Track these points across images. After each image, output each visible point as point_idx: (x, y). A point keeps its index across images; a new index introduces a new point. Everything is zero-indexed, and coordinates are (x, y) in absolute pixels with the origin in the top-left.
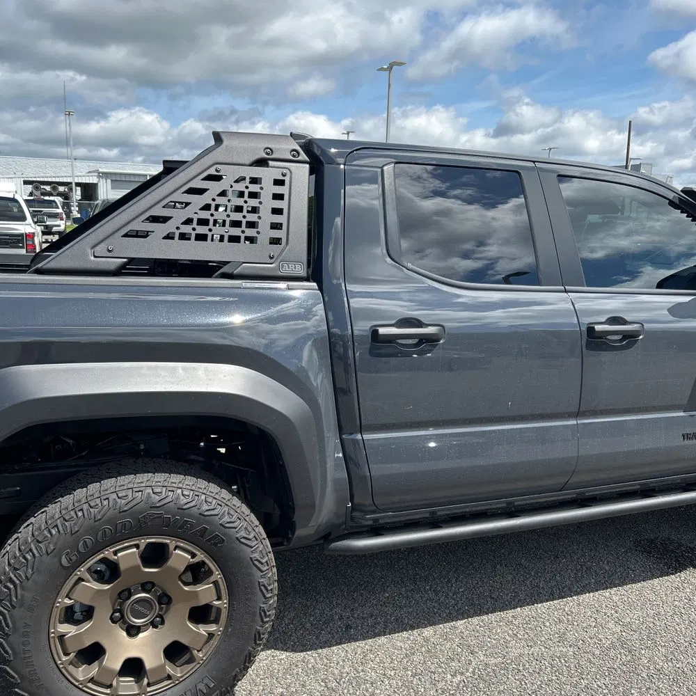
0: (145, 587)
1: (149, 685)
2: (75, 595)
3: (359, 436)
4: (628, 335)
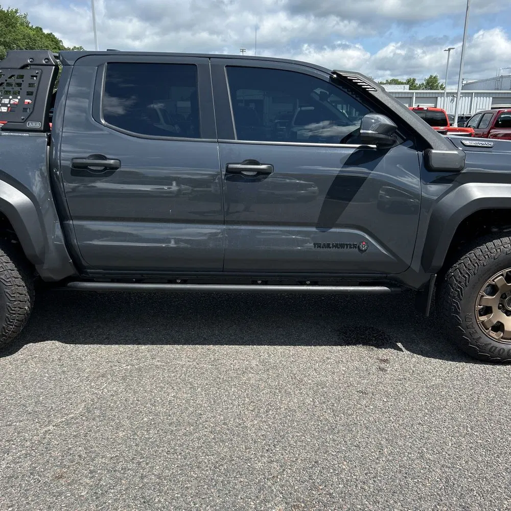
3: (71, 222)
4: (260, 172)
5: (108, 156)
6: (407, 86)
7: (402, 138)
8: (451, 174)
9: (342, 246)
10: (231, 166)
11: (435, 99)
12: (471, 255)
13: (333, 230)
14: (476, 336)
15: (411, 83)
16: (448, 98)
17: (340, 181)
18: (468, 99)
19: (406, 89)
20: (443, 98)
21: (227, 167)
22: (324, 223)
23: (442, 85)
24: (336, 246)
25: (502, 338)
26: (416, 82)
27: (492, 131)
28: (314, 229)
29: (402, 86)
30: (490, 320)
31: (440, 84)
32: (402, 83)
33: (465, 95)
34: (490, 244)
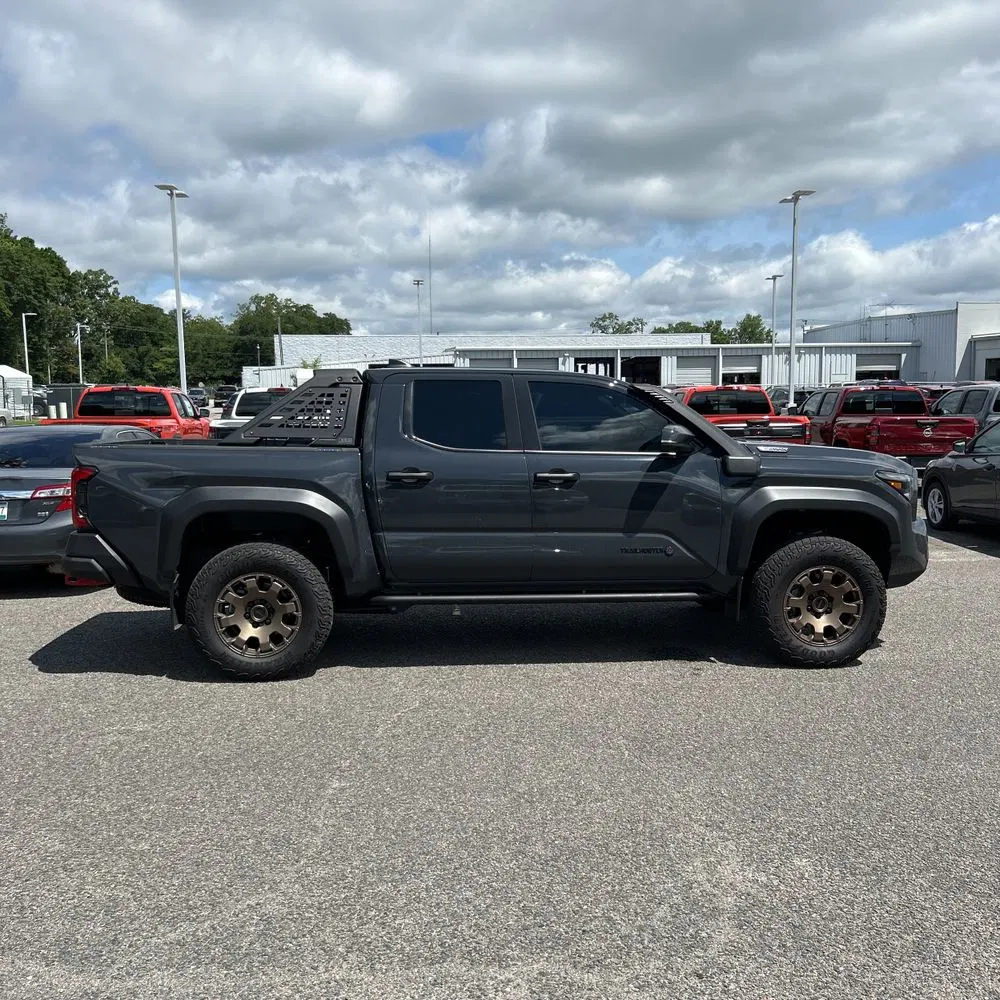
0: (263, 602)
1: (261, 652)
2: (226, 598)
3: (381, 534)
4: (567, 480)
5: (420, 469)
6: (707, 336)
7: (700, 445)
8: (747, 478)
9: (649, 551)
10: (539, 475)
11: (757, 360)
12: (775, 556)
13: (639, 535)
14: (787, 639)
15: (713, 329)
16: (781, 356)
17: (643, 487)
18: (814, 359)
19: (704, 341)
20: (770, 356)
21: (535, 476)
22: (630, 528)
23: (769, 332)
24: (643, 551)
25: (813, 640)
26: (723, 327)
27: (840, 419)
28: (621, 535)
29: (699, 336)
30: (799, 623)
31: (766, 330)
32: (697, 330)
33: (810, 350)
34: (792, 545)
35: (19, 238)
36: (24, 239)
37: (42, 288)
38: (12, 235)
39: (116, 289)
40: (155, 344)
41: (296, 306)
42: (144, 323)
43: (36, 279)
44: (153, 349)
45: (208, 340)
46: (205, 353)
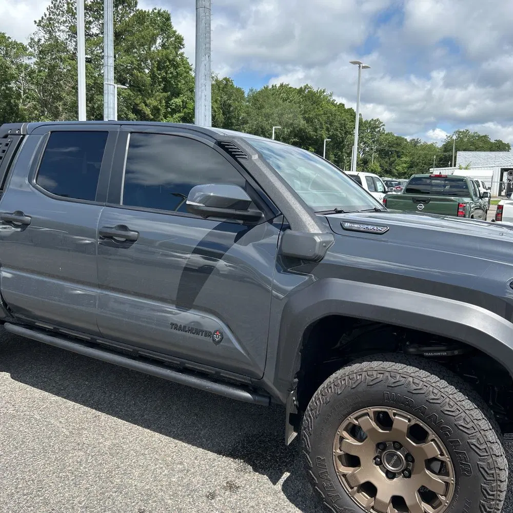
4: (128, 239)
9: (197, 332)
24: (192, 330)
25: (373, 508)
28: (174, 308)
35: (338, 104)
36: (340, 104)
37: (343, 128)
38: (335, 102)
39: (383, 128)
40: (399, 157)
41: (479, 136)
42: (394, 146)
43: (341, 124)
44: (397, 159)
45: (426, 154)
46: (424, 162)
